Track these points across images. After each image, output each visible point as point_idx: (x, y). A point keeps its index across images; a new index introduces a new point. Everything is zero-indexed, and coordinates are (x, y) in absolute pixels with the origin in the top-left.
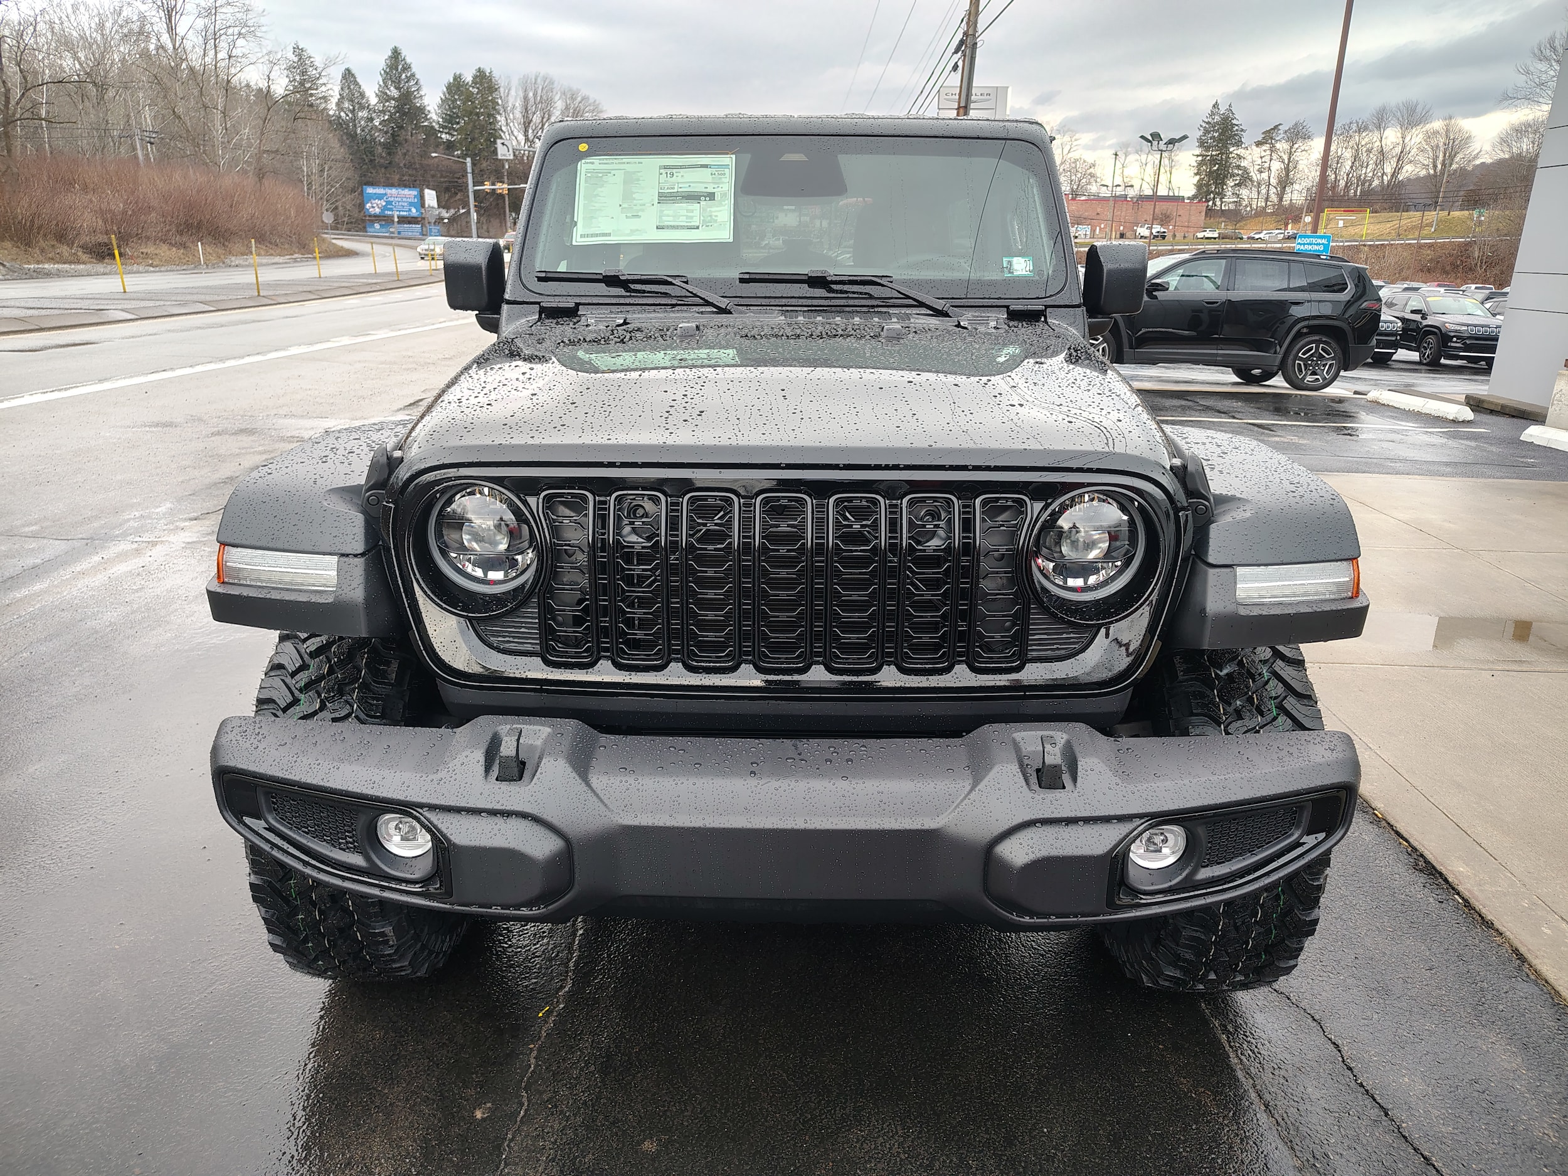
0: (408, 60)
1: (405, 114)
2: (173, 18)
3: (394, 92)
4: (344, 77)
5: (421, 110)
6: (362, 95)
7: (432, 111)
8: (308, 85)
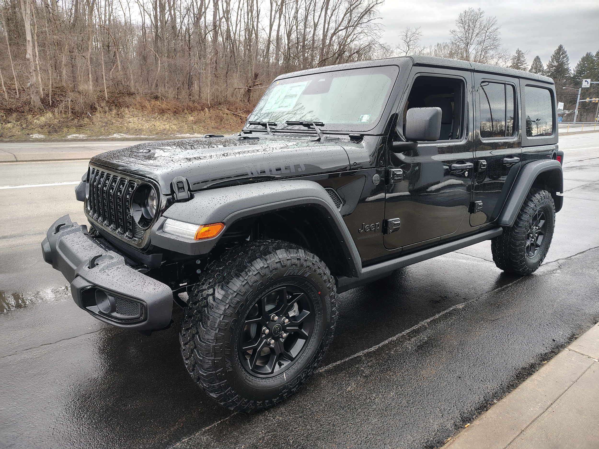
0: (565, 50)
1: (559, 72)
2: (468, 46)
3: (556, 64)
4: (535, 60)
5: (567, 70)
6: (541, 66)
7: (572, 69)
8: (519, 65)
